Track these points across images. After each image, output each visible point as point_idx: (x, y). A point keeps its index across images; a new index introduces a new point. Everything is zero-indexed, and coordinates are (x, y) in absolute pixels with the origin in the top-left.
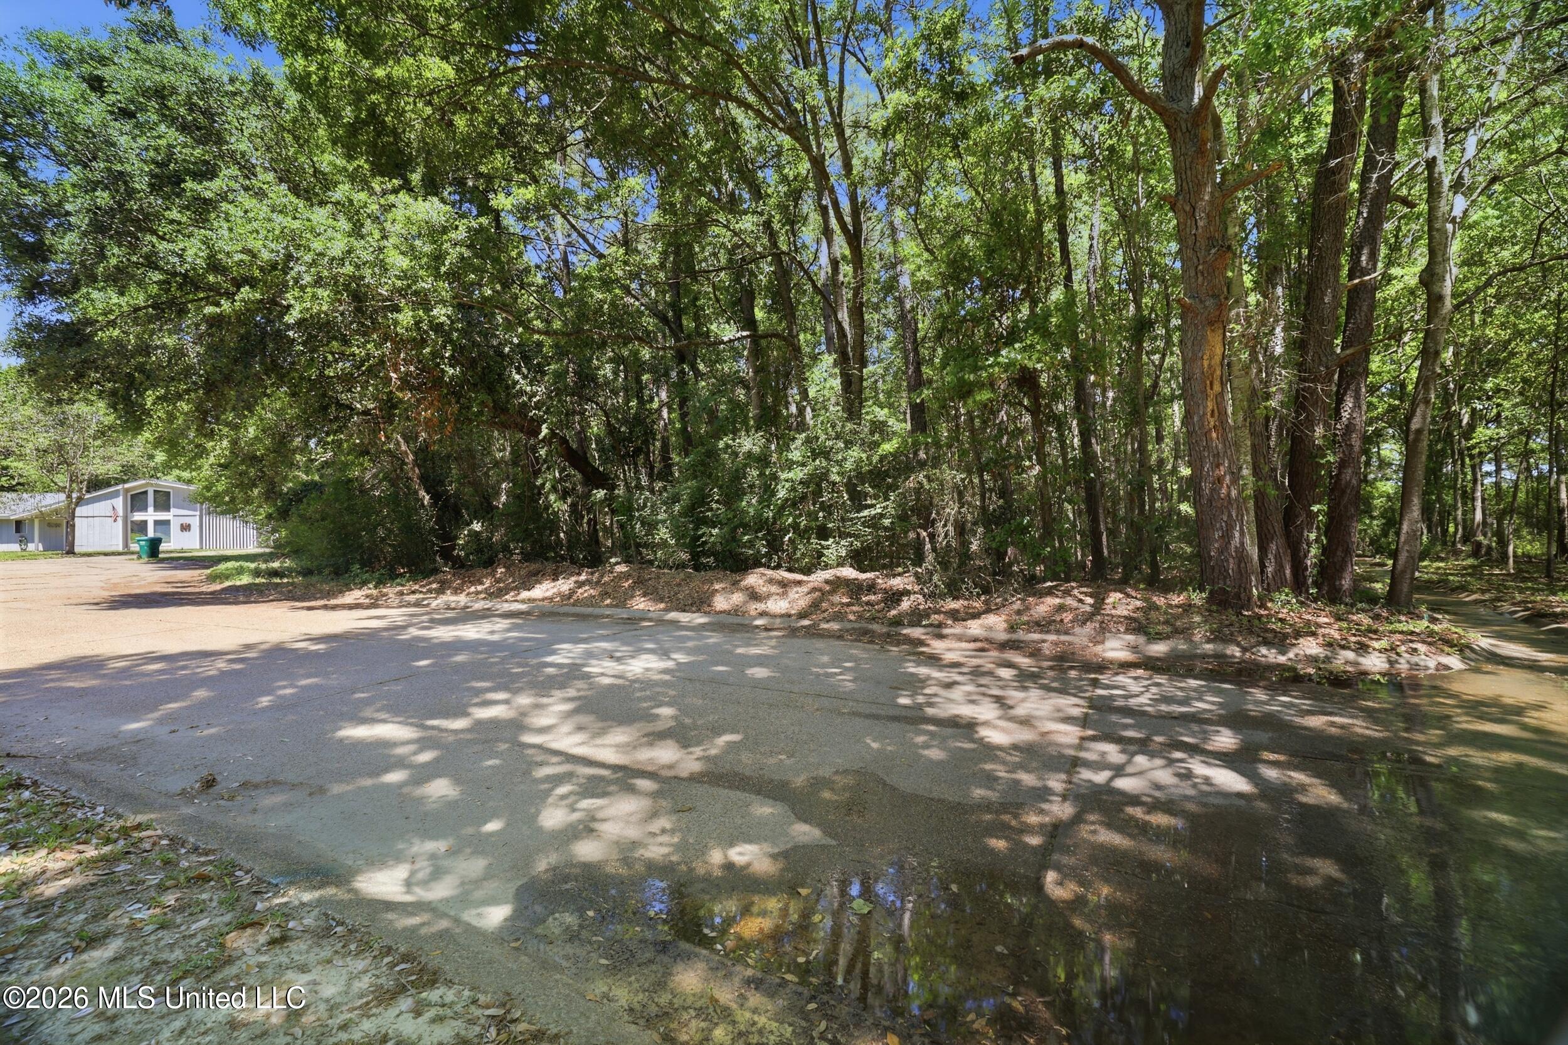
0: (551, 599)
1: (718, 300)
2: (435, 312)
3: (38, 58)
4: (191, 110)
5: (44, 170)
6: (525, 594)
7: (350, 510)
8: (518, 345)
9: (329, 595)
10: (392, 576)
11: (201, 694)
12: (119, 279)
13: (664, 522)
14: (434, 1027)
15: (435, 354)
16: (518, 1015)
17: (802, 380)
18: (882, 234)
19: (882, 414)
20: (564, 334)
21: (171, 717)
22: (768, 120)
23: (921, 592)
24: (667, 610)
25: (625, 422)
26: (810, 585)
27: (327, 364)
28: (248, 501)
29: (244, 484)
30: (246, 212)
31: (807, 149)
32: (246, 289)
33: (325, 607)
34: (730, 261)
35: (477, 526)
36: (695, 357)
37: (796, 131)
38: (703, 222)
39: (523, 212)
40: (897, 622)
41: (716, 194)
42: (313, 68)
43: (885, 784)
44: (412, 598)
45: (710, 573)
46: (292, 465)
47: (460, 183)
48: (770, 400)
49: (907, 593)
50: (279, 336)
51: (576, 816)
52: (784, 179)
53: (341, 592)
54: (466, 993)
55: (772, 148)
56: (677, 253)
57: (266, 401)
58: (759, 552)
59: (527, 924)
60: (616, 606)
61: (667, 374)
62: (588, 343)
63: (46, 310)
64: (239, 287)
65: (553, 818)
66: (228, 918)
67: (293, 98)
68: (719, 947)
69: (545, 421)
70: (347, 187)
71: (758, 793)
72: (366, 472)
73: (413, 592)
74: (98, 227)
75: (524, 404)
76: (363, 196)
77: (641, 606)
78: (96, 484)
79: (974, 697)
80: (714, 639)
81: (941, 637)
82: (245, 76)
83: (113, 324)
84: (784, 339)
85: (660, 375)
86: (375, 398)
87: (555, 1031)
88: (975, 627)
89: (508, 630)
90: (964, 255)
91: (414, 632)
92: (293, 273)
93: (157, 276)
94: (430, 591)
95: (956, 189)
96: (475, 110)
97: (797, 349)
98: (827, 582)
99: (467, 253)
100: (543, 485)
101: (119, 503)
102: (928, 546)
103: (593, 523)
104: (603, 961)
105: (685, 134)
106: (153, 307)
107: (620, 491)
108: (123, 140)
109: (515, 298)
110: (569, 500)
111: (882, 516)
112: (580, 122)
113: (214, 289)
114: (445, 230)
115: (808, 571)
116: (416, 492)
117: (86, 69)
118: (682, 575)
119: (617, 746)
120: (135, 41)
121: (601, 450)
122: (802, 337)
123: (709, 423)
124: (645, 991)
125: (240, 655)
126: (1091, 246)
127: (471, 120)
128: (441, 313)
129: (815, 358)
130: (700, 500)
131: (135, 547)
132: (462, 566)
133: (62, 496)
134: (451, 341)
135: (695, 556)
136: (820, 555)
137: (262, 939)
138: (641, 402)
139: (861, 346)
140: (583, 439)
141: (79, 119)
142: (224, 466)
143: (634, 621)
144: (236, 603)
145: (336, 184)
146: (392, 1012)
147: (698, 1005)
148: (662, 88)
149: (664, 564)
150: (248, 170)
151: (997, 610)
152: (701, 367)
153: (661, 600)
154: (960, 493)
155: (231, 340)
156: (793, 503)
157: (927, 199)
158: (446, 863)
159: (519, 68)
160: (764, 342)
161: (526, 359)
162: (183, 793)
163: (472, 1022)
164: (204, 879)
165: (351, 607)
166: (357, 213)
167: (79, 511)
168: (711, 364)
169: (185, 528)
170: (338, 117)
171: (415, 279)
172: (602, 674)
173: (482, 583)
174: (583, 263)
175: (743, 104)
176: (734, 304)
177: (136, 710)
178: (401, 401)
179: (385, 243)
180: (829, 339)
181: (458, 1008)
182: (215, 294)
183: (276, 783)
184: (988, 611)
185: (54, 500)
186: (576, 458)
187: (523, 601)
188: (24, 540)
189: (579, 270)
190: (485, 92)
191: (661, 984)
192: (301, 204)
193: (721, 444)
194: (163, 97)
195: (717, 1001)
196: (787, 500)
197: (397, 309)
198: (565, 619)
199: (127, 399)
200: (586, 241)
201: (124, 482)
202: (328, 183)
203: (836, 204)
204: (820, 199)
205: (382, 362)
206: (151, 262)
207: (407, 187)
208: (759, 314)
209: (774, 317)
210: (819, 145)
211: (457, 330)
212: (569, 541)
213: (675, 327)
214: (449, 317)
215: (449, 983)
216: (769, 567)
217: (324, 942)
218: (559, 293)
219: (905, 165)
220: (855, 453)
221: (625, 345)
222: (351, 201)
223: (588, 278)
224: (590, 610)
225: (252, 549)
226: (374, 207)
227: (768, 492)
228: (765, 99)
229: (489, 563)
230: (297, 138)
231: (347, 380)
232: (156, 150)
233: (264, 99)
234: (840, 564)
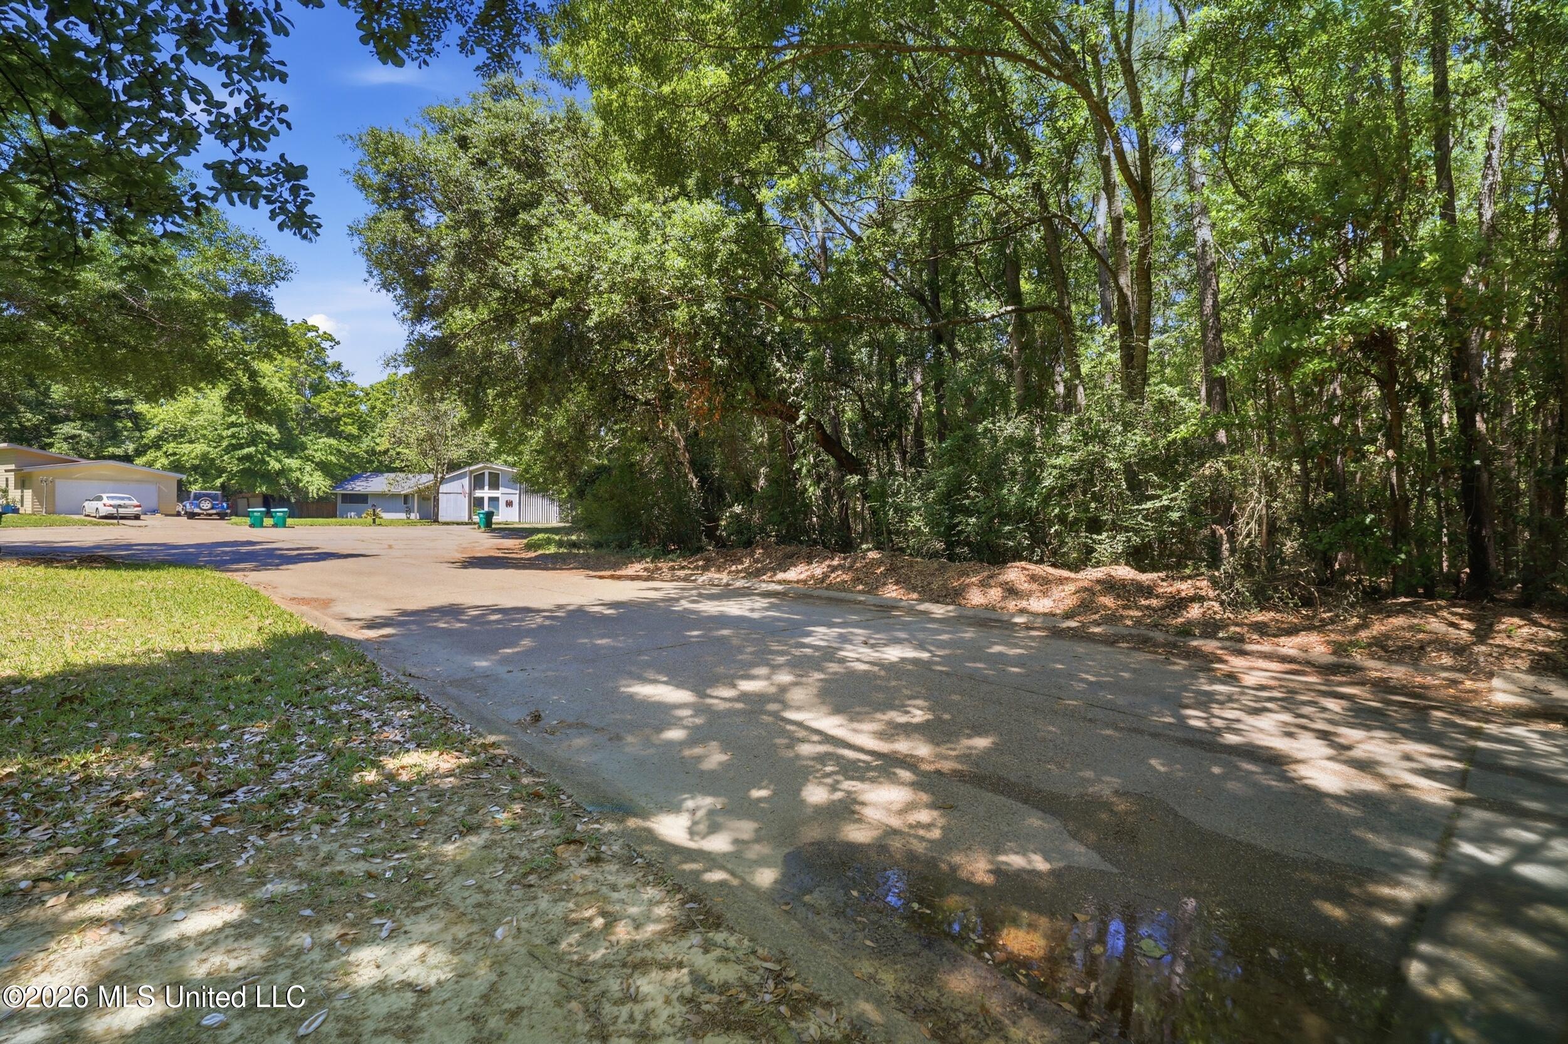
0: (805, 582)
1: (979, 274)
2: (706, 307)
3: (428, 129)
4: (524, 152)
5: (430, 217)
6: (780, 576)
7: (632, 490)
8: (779, 334)
9: (616, 566)
10: (665, 553)
11: (526, 642)
12: (473, 299)
13: (919, 509)
14: (720, 965)
15: (707, 347)
16: (792, 974)
17: (1073, 354)
18: (1175, 182)
19: (1172, 392)
20: (823, 320)
21: (506, 660)
22: (1042, 70)
23: (1217, 598)
24: (921, 601)
25: (879, 405)
26: (1081, 584)
27: (617, 360)
28: (555, 482)
29: (553, 466)
30: (560, 233)
31: (1087, 95)
32: (559, 300)
33: (612, 577)
34: (994, 230)
35: (738, 509)
36: (953, 336)
37: (1074, 76)
38: (966, 191)
39: (787, 203)
40: (1186, 631)
41: (978, 161)
42: (614, 97)
43: (1176, 815)
44: (682, 573)
45: (966, 564)
46: (587, 451)
47: (728, 182)
48: (1034, 378)
49: (1199, 599)
50: (582, 337)
51: (839, 795)
52: (1058, 133)
53: (626, 564)
54: (746, 942)
55: (1044, 99)
56: (936, 227)
57: (570, 395)
58: (1020, 543)
59: (795, 891)
60: (869, 592)
61: (923, 356)
62: (846, 328)
63: (426, 328)
64: (554, 298)
65: (816, 794)
66: (557, 832)
67: (597, 124)
68: (987, 955)
69: (802, 407)
70: (636, 199)
71: (1025, 802)
72: (646, 457)
73: (683, 568)
74: (461, 259)
75: (784, 391)
76: (648, 206)
77: (894, 595)
78: (453, 466)
79: (1293, 730)
80: (969, 634)
81: (1243, 653)
82: (562, 114)
83: (468, 336)
84: (1054, 311)
85: (916, 358)
86: (655, 389)
87: (827, 998)
88: (1289, 646)
89: (767, 609)
90: (1292, 193)
91: (685, 604)
92: (593, 282)
93: (497, 294)
94: (697, 568)
95: (1280, 112)
96: (747, 110)
97: (1068, 322)
98: (1098, 581)
99: (734, 248)
100: (800, 469)
101: (466, 481)
102: (1226, 546)
103: (844, 508)
104: (868, 943)
105: (946, 101)
106: (494, 320)
107: (873, 477)
108: (478, 185)
109: (776, 287)
110: (822, 485)
111: (1168, 508)
112: (840, 106)
113: (535, 300)
114: (717, 229)
115: (1075, 567)
116: (686, 475)
117: (456, 132)
118: (936, 565)
119: (874, 733)
120: (489, 103)
121: (854, 435)
122: (1073, 308)
123: (967, 405)
124: (910, 982)
125: (551, 614)
126: (1489, 159)
127: (742, 119)
128: (711, 307)
129: (1090, 329)
130: (958, 486)
131: (476, 519)
132: (724, 546)
133: (431, 476)
134: (720, 334)
135: (950, 545)
136: (1090, 550)
137: (583, 856)
138: (896, 385)
139: (1147, 311)
140: (837, 424)
141: (451, 173)
142: (539, 452)
143: (887, 608)
144: (546, 569)
145: (627, 198)
146: (685, 944)
147: (968, 1009)
148: (924, 55)
149: (919, 553)
150: (562, 197)
151: (1321, 628)
152: (959, 347)
153: (914, 589)
154: (1270, 484)
155: (547, 343)
156: (1063, 492)
157: (1239, 130)
158: (720, 819)
159: (786, 62)
160: (1029, 317)
161: (786, 346)
162: (519, 723)
163: (752, 970)
164: (538, 796)
165: (633, 578)
166: (644, 222)
167: (443, 488)
168: (971, 343)
169: (509, 504)
170: (631, 136)
171: (692, 276)
172: (858, 660)
173: (742, 563)
174: (842, 248)
175: (1013, 57)
176: (997, 277)
177: (484, 649)
178: (676, 391)
179: (666, 247)
180: (1106, 307)
181: (740, 953)
182: (537, 305)
183: (584, 726)
184: (1309, 628)
185: (426, 479)
186: (831, 443)
187: (779, 582)
188: (409, 511)
189: (836, 255)
190: (755, 91)
191: (927, 980)
192: (600, 219)
193: (980, 428)
194: (506, 145)
195: (987, 1011)
196: (1053, 488)
197: (674, 306)
198: (818, 602)
199: (476, 397)
200: (844, 224)
201: (470, 465)
202: (620, 197)
203: (1121, 155)
204: (1101, 150)
205: (662, 356)
206: (494, 284)
207: (684, 193)
208: (1025, 286)
209: (1043, 289)
210: (1101, 88)
211: (725, 323)
212: (821, 526)
213: (933, 308)
214: (719, 310)
215: (731, 930)
216: (1030, 561)
217: (629, 869)
218: (816, 280)
219: (1212, 93)
220: (1138, 437)
221: (882, 327)
222: (639, 212)
223: (846, 262)
224: (843, 595)
225: (555, 523)
226: (657, 215)
227: (1032, 478)
228: (1039, 46)
229: (749, 544)
230: (597, 162)
231: (632, 373)
232: (501, 190)
233: (574, 132)
234: (1115, 561)
